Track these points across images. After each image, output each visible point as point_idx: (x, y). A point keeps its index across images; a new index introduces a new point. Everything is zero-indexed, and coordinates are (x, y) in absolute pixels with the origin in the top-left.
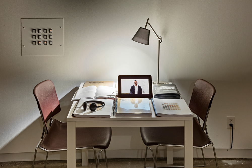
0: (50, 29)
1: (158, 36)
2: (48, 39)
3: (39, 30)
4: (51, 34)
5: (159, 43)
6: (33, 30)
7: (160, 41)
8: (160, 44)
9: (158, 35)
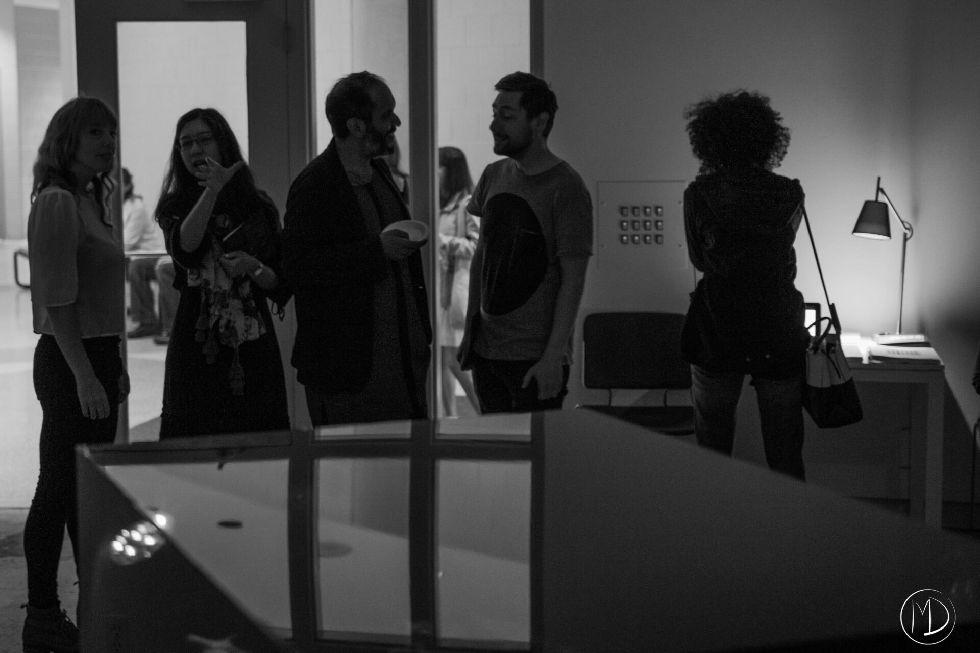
0: (657, 208)
1: (903, 222)
2: (654, 231)
3: (634, 208)
4: (659, 218)
5: (906, 239)
6: (622, 209)
7: (908, 236)
8: (908, 243)
9: (903, 219)
